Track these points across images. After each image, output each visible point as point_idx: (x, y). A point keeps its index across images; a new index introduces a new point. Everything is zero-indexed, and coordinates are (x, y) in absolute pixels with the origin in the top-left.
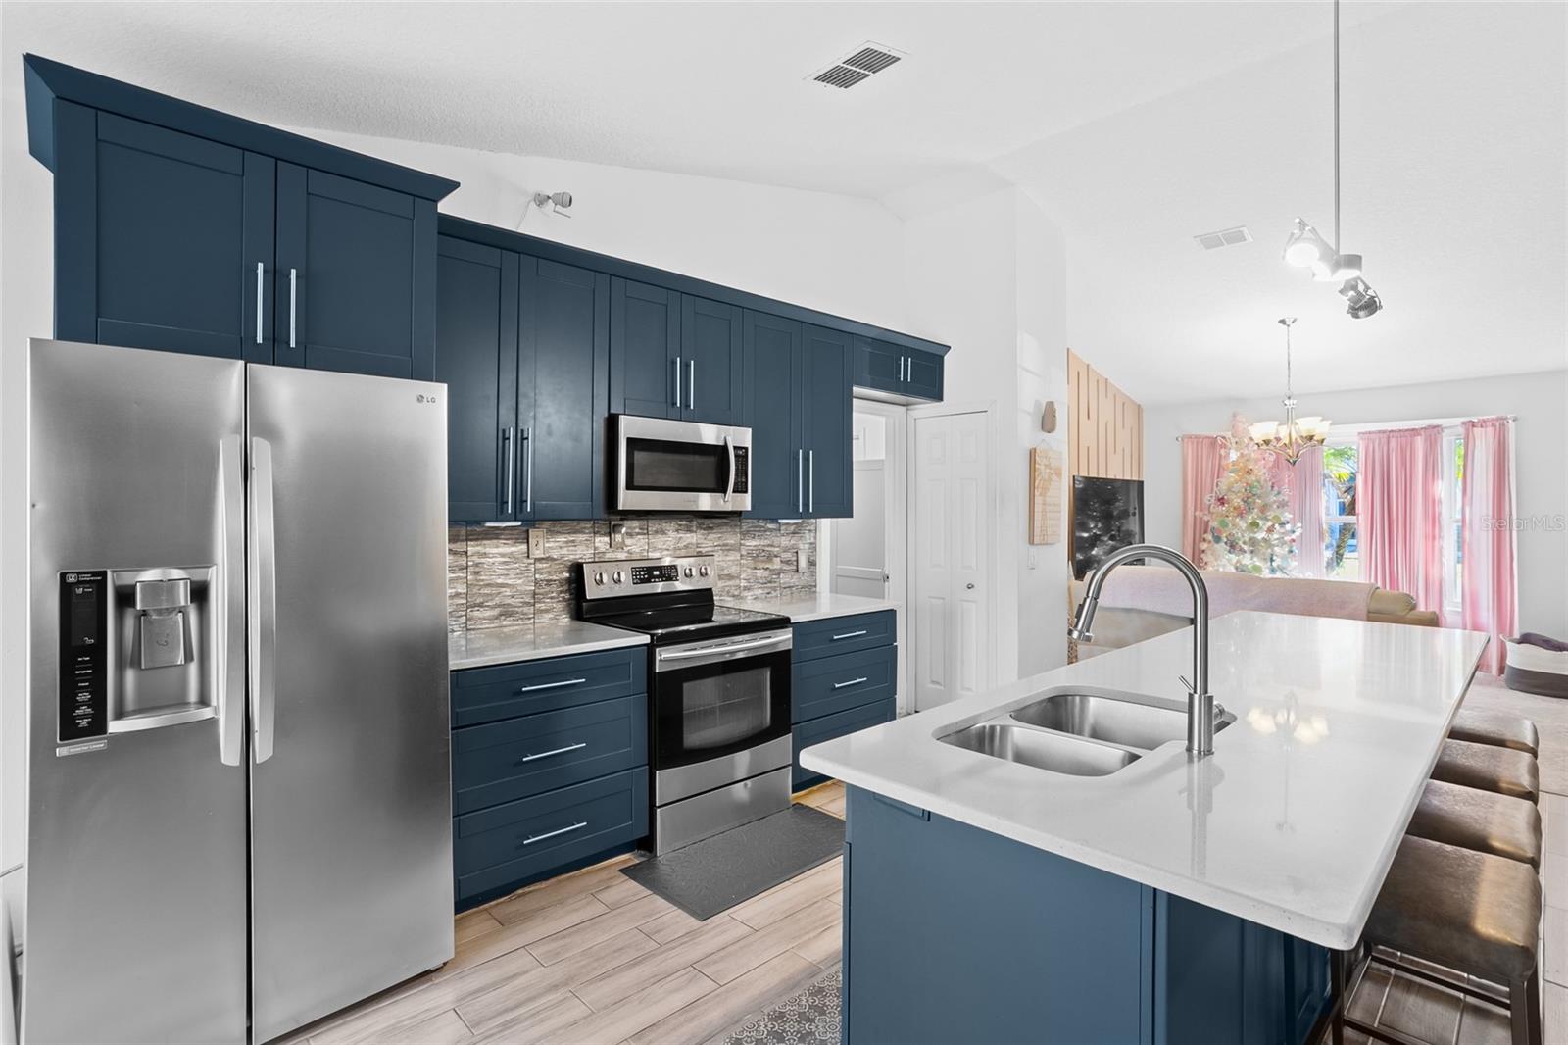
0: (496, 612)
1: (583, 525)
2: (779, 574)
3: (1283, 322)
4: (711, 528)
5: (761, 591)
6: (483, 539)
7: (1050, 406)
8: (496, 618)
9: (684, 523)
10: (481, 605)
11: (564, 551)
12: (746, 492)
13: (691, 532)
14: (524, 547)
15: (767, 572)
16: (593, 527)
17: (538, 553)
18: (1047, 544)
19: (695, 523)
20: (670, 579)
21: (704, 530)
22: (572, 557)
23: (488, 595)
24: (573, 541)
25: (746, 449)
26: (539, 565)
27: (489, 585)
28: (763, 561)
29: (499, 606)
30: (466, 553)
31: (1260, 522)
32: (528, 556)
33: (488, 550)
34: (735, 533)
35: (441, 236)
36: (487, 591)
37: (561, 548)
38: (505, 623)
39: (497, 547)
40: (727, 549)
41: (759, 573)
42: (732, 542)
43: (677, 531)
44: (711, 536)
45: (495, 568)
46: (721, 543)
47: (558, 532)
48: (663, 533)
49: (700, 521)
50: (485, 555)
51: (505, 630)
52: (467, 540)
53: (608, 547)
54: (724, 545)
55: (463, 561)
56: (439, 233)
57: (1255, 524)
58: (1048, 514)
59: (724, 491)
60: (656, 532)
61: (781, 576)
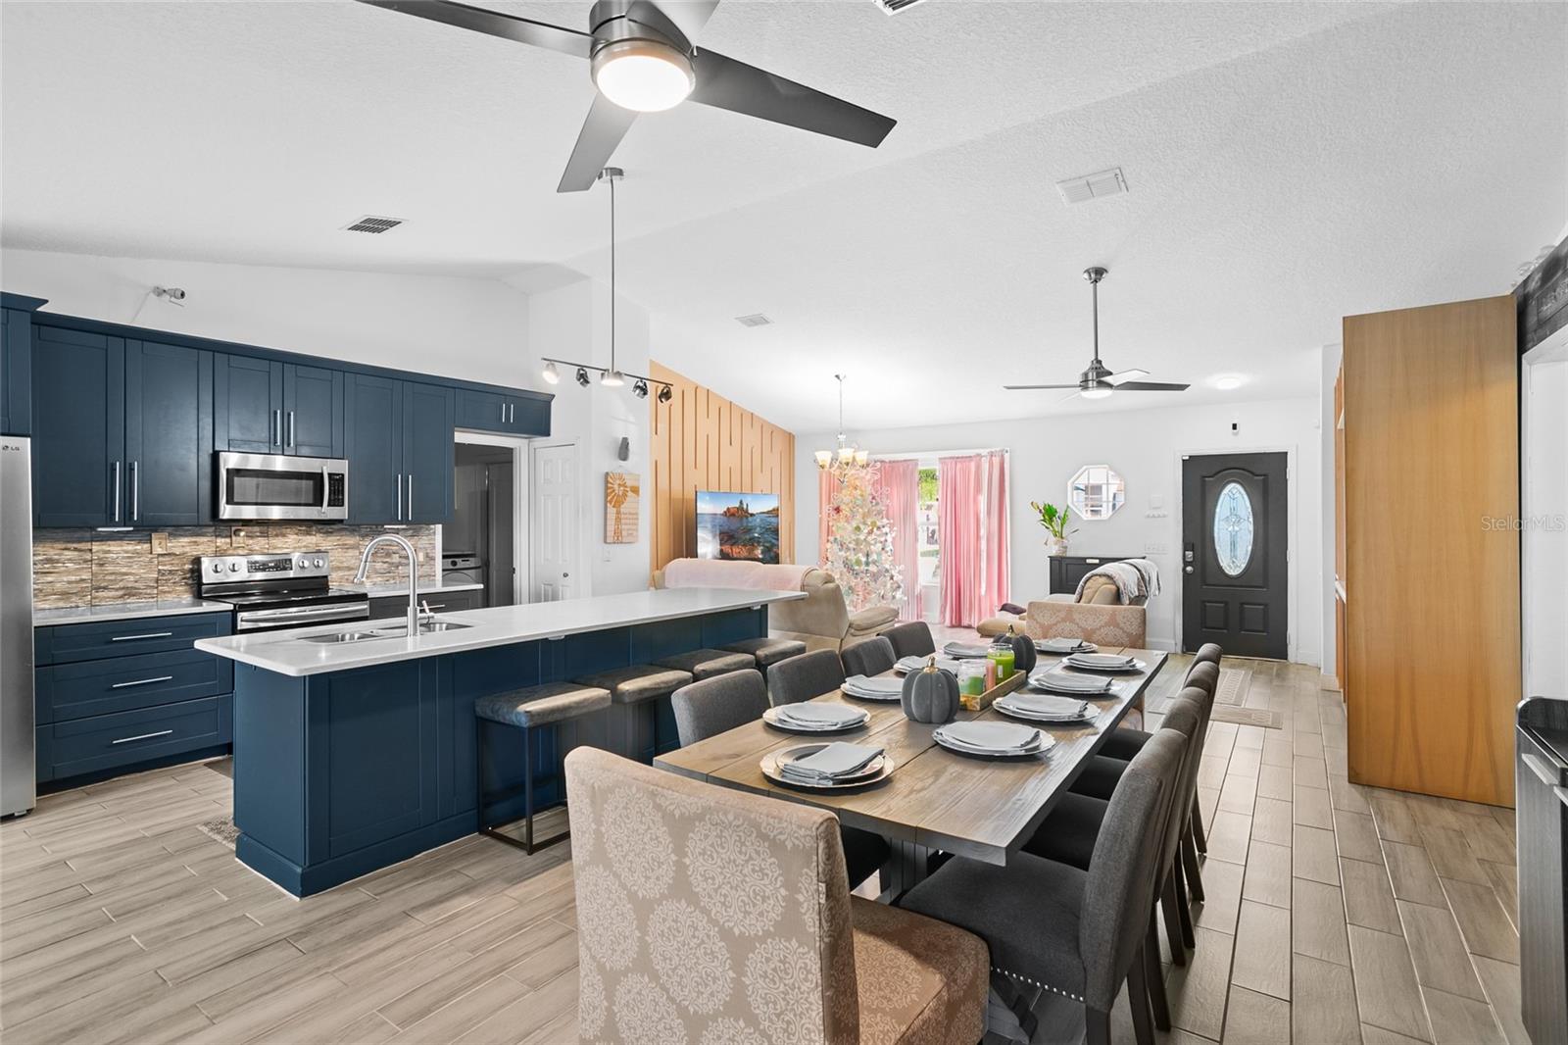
0: (121, 593)
1: (204, 530)
2: (397, 567)
3: (837, 376)
4: (331, 533)
5: (380, 579)
6: (108, 540)
7: (625, 440)
8: (121, 597)
9: (304, 528)
10: (105, 588)
11: (187, 549)
12: (342, 505)
13: (310, 535)
14: (149, 545)
15: (386, 565)
16: (215, 532)
17: (158, 550)
18: (621, 543)
19: (314, 528)
20: (285, 569)
21: (324, 533)
22: (195, 553)
23: (112, 580)
24: (195, 542)
25: (343, 475)
26: (161, 559)
27: (113, 573)
28: (382, 557)
29: (123, 588)
30: (91, 550)
31: (862, 527)
32: (151, 553)
33: (111, 548)
34: (355, 536)
35: (34, 326)
36: (113, 577)
37: (183, 546)
38: (128, 601)
39: (122, 546)
40: (346, 547)
41: (378, 565)
42: (352, 542)
43: (297, 534)
44: (329, 538)
45: (118, 561)
46: (340, 543)
47: (182, 536)
48: (284, 535)
49: (320, 527)
50: (109, 552)
51: (128, 606)
52: (92, 541)
53: (229, 546)
54: (344, 545)
55: (88, 556)
56: (32, 323)
57: (858, 528)
58: (623, 521)
59: (321, 505)
60: (277, 535)
61: (400, 568)
